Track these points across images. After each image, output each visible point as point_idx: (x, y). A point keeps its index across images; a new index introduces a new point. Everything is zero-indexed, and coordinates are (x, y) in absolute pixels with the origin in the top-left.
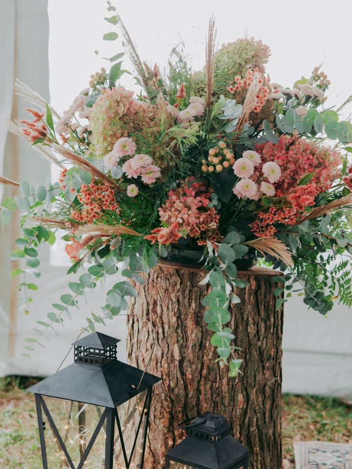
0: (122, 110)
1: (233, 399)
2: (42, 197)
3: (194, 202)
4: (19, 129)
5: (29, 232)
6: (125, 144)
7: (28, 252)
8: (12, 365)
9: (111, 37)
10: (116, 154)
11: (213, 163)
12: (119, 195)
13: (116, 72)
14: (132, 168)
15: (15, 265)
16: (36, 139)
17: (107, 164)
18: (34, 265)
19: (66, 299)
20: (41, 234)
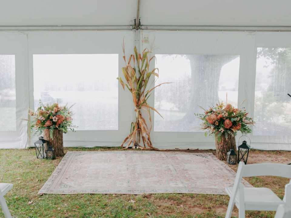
0: (41, 112)
1: (56, 144)
2: (33, 122)
3: (49, 122)
4: (30, 114)
5: (31, 126)
6: (41, 116)
7: (31, 129)
8: (30, 146)
9: (40, 103)
10: (40, 117)
11: (51, 118)
12: (41, 122)
13: (41, 107)
14: (42, 119)
15: (30, 130)
16: (32, 115)
17: (39, 118)
18: (32, 130)
19: (35, 133)
20: (33, 126)
